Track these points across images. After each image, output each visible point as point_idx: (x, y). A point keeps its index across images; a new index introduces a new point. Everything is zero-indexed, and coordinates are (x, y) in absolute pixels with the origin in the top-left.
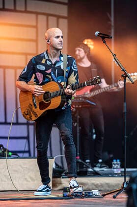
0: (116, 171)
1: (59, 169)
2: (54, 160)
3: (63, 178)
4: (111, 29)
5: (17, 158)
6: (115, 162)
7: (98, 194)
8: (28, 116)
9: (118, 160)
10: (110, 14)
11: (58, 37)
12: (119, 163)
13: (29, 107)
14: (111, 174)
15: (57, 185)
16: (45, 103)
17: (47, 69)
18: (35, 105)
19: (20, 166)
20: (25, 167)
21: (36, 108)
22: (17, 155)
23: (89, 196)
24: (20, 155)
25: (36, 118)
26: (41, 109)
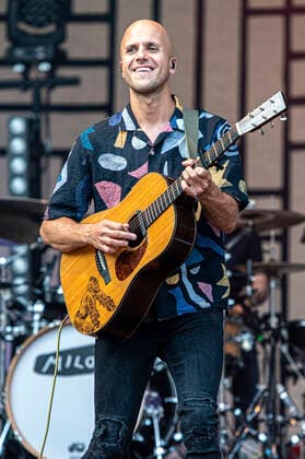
8: (88, 319)
11: (136, 49)
17: (132, 166)
18: (105, 274)
21: (107, 282)
25: (111, 314)
26: (121, 279)
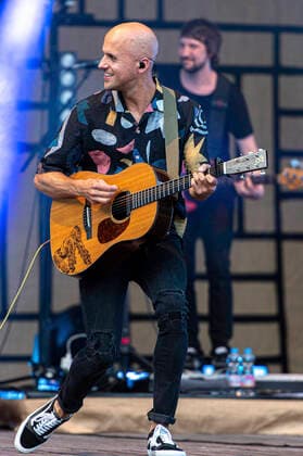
8: (66, 260)
13: (73, 235)
16: (114, 224)
17: (120, 143)
18: (88, 231)
21: (89, 237)
25: (86, 267)
26: (101, 241)
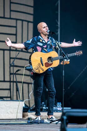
0: (58, 109)
1: (27, 107)
2: (24, 102)
3: (29, 112)
4: (58, 29)
5: (3, 101)
6: (58, 104)
7: (47, 122)
9: (60, 103)
10: (58, 20)
11: (45, 27)
12: (61, 104)
13: (38, 65)
14: (56, 110)
15: (26, 116)
19: (5, 105)
20: (7, 106)
22: (3, 99)
23: (42, 123)
24: (5, 99)
26: (46, 67)
